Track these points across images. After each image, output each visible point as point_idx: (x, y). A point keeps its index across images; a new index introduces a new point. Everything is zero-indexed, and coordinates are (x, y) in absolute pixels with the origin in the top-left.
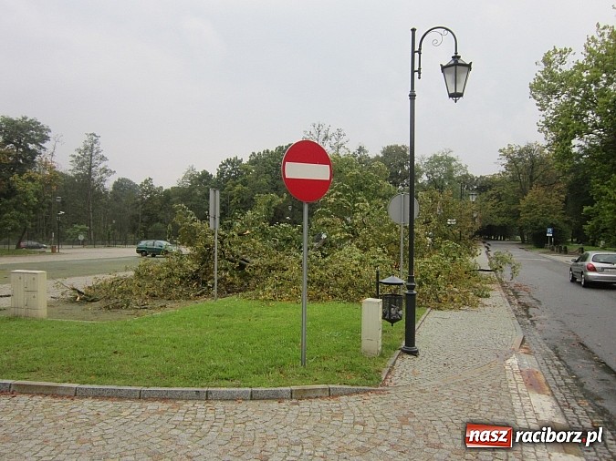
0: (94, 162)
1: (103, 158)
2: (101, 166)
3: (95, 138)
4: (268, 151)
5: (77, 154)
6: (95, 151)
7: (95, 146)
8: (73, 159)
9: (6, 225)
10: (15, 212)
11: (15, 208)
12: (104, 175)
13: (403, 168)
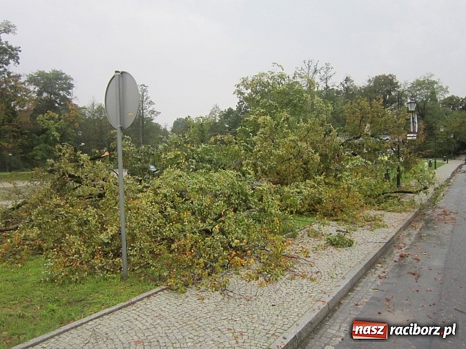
0: (145, 105)
1: (151, 103)
2: (150, 109)
3: (144, 88)
6: (145, 98)
7: (145, 94)
9: (35, 155)
10: (43, 145)
11: (46, 142)
12: (152, 115)
13: (390, 94)
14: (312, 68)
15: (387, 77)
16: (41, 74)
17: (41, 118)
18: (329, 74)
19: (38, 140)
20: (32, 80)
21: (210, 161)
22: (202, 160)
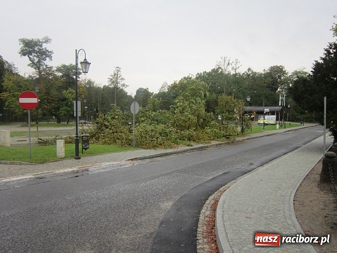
0: (118, 81)
1: (122, 79)
2: (122, 83)
3: (119, 69)
4: (205, 72)
5: (111, 78)
6: (119, 76)
7: (119, 73)
8: (109, 80)
9: (61, 113)
10: (65, 107)
11: (66, 106)
12: (123, 87)
13: (280, 79)
14: (227, 62)
15: (279, 67)
16: (64, 66)
17: (65, 93)
18: (237, 66)
19: (62, 104)
20: (59, 70)
21: (157, 120)
22: (153, 120)
